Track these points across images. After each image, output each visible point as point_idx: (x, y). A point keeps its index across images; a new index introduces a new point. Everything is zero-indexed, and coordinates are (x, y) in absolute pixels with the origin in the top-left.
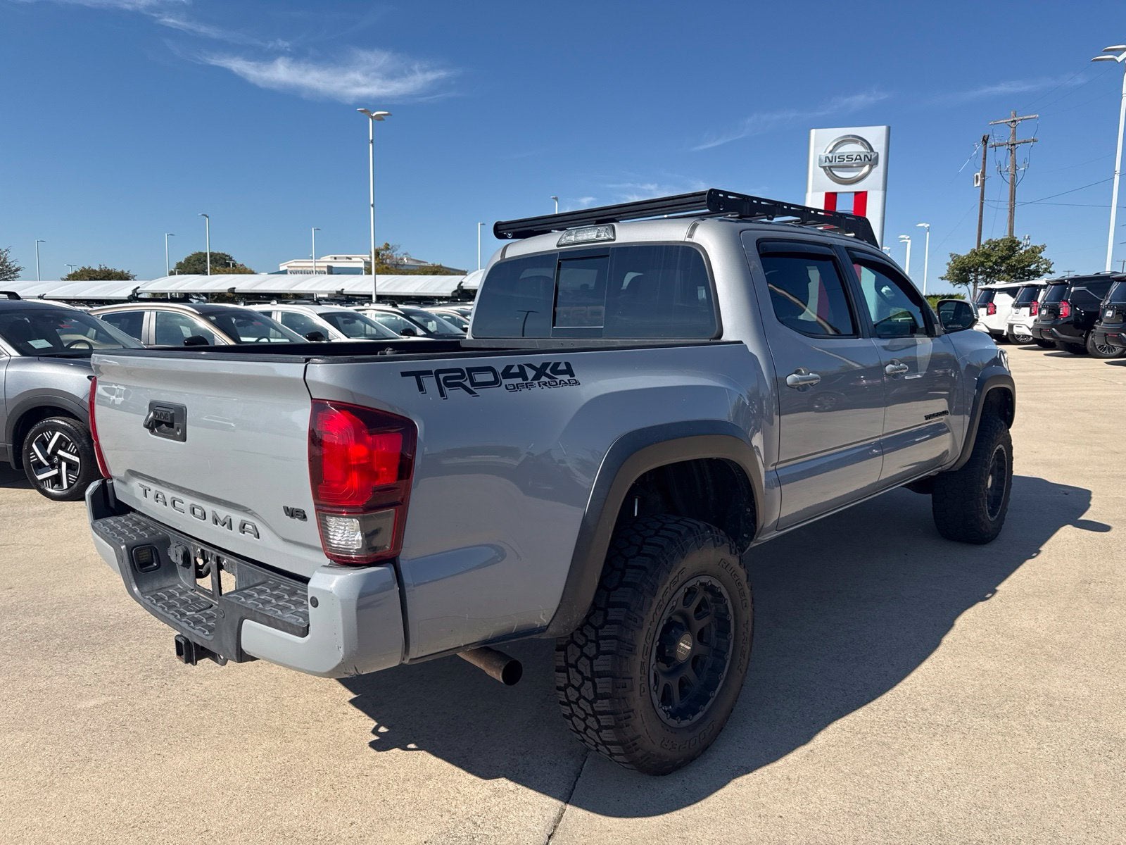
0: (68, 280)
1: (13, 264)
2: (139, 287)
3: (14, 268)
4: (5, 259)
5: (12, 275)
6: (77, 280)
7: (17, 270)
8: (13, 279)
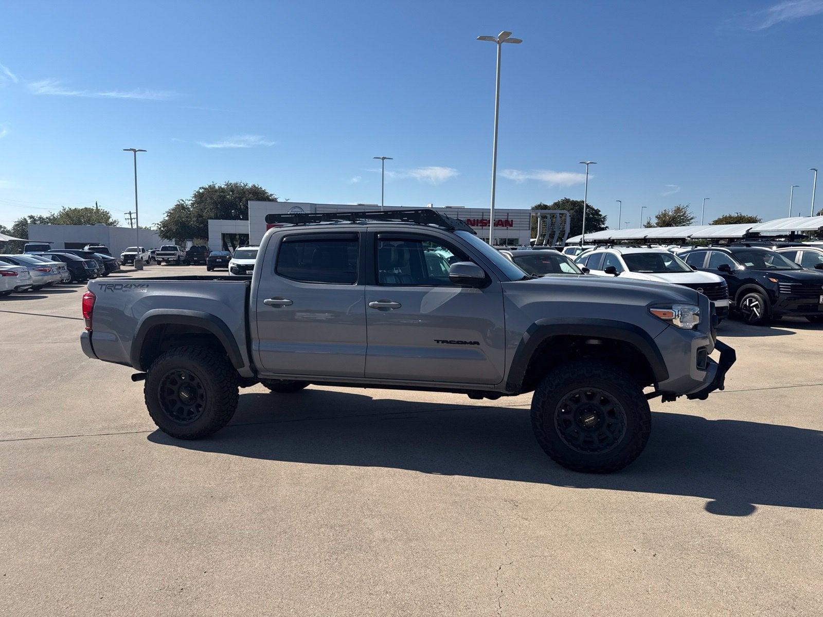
0: (713, 224)
1: (689, 215)
2: (751, 228)
3: (690, 218)
4: (685, 212)
5: (688, 222)
6: (718, 224)
7: (692, 219)
8: (688, 225)
